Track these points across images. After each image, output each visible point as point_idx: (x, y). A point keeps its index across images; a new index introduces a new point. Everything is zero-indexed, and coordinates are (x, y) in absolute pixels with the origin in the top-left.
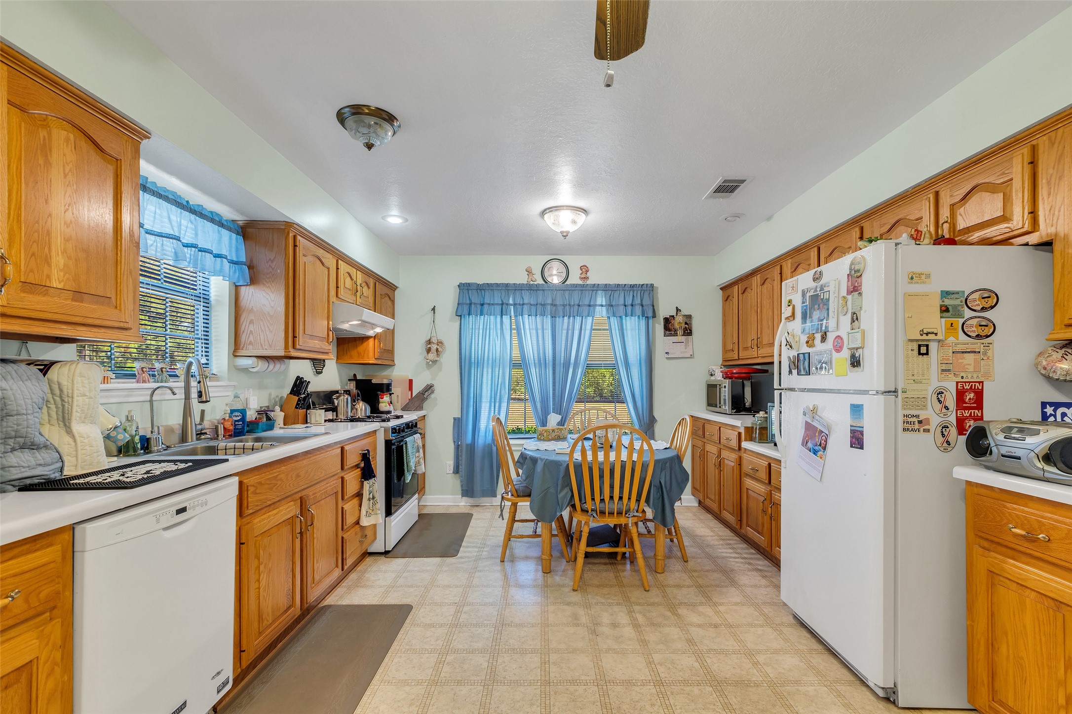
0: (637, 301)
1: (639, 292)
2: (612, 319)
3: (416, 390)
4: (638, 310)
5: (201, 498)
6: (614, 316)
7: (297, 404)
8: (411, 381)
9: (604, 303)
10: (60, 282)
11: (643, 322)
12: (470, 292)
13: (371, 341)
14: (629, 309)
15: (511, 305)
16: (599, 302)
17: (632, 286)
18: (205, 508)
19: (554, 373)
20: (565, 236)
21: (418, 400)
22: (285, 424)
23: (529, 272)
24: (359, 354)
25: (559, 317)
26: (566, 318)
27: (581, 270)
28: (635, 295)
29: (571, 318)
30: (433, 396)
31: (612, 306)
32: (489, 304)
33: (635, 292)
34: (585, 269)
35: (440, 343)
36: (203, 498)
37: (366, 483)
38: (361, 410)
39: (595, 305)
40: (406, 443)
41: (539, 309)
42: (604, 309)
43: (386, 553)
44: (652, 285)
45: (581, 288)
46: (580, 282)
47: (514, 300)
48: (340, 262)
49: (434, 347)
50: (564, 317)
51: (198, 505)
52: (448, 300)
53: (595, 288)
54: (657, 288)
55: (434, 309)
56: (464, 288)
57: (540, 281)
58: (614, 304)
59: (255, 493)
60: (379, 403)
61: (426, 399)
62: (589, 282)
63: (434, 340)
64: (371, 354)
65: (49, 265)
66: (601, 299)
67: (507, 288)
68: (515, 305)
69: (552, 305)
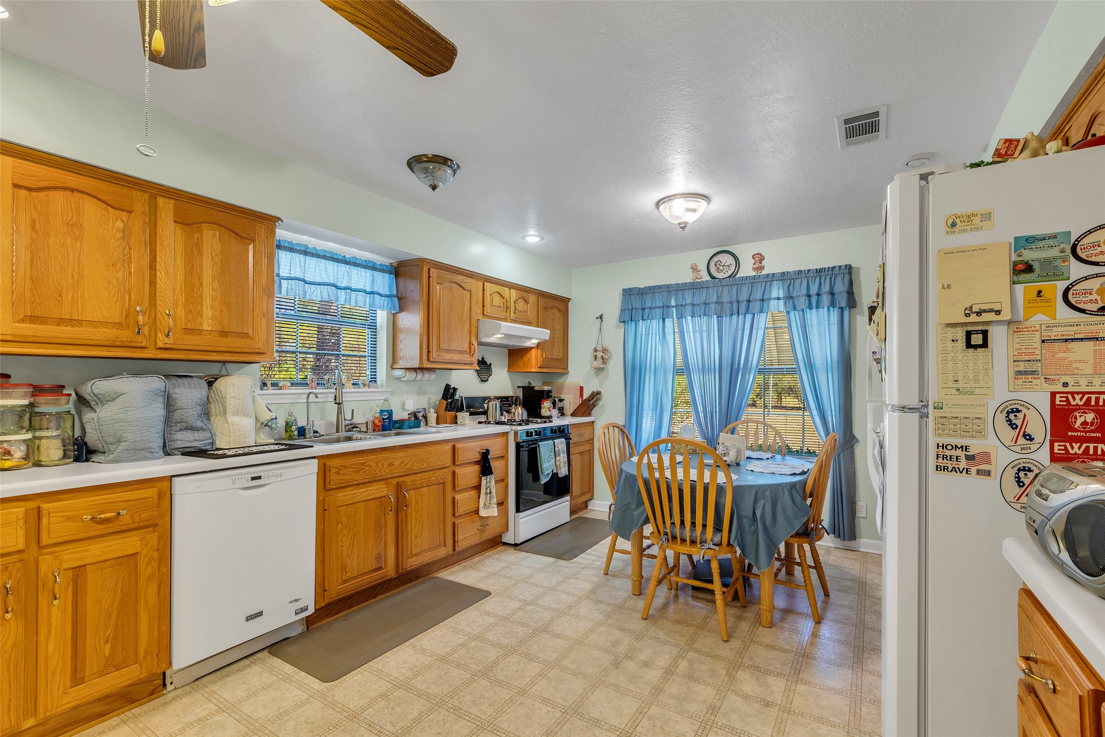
0: (826, 288)
1: (828, 278)
2: (792, 313)
3: (586, 396)
4: (826, 299)
5: (276, 471)
6: (795, 310)
7: (446, 407)
8: (582, 388)
9: (781, 295)
10: (209, 326)
11: (835, 315)
12: (632, 297)
13: (534, 352)
14: (813, 301)
15: (673, 307)
16: (774, 294)
17: (819, 271)
18: (279, 479)
19: (720, 380)
20: (683, 228)
21: (588, 405)
22: (437, 424)
23: (695, 269)
24: (524, 363)
25: (726, 316)
26: (735, 317)
27: (754, 259)
28: (822, 281)
29: (740, 316)
30: (600, 403)
31: (792, 298)
32: (650, 308)
33: (823, 277)
34: (759, 258)
35: (605, 351)
36: (279, 472)
37: (483, 478)
38: (518, 414)
39: (770, 299)
40: (539, 446)
41: (703, 309)
42: (781, 302)
43: (516, 545)
44: (849, 268)
45: (752, 281)
46: (753, 273)
47: (676, 301)
48: (486, 283)
49: (599, 354)
50: (731, 315)
51: (273, 476)
52: (613, 307)
53: (771, 278)
54: (859, 269)
55: (601, 317)
56: (628, 293)
57: (706, 278)
58: (794, 295)
59: (338, 473)
61: (594, 405)
62: (764, 272)
63: (600, 348)
64: (533, 363)
65: (202, 317)
66: (777, 291)
67: (668, 289)
68: (677, 306)
69: (717, 303)
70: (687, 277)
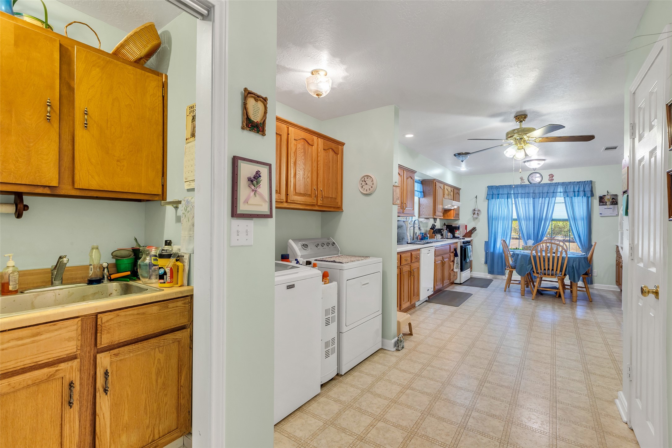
0: (582, 189)
1: (582, 185)
2: (566, 198)
3: (469, 229)
4: (582, 193)
6: (568, 197)
7: (433, 232)
8: (466, 226)
9: (562, 191)
11: (585, 199)
12: (493, 189)
13: (452, 210)
14: (576, 194)
15: (512, 194)
16: (559, 191)
17: (579, 182)
19: (534, 224)
21: (469, 234)
23: (522, 179)
24: (448, 216)
25: (537, 198)
26: (541, 199)
27: (549, 176)
28: (580, 186)
29: (543, 198)
30: (475, 232)
31: (566, 192)
32: (502, 194)
33: (580, 185)
34: (551, 176)
35: (479, 210)
37: (455, 258)
38: (449, 236)
39: (557, 192)
40: (467, 248)
41: (526, 195)
42: (562, 194)
43: (462, 284)
44: (591, 182)
45: (549, 185)
46: (549, 182)
47: (514, 191)
48: (445, 186)
49: (476, 212)
50: (539, 198)
52: (483, 193)
53: (557, 184)
54: (595, 182)
55: (476, 197)
56: (490, 188)
57: (527, 183)
58: (568, 191)
60: (455, 233)
61: (472, 233)
62: (554, 182)
63: (476, 209)
64: (452, 216)
66: (560, 189)
67: (510, 187)
68: (514, 194)
69: (533, 193)
70: (518, 182)
